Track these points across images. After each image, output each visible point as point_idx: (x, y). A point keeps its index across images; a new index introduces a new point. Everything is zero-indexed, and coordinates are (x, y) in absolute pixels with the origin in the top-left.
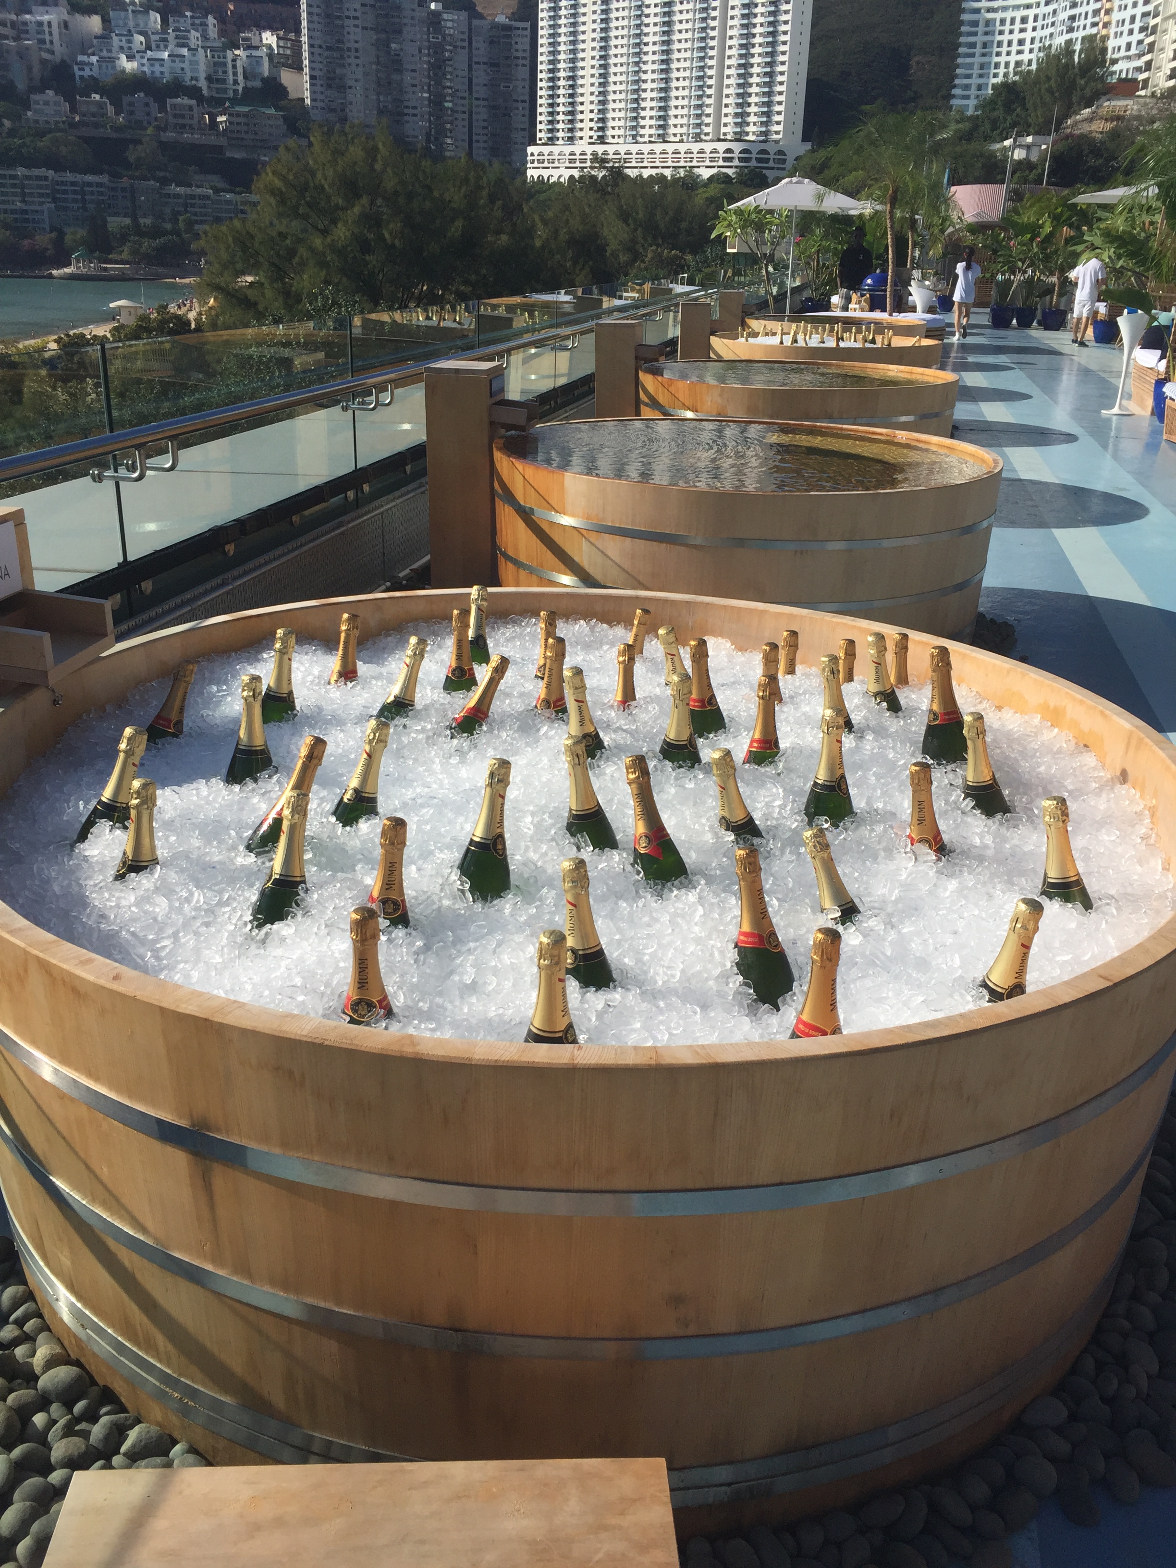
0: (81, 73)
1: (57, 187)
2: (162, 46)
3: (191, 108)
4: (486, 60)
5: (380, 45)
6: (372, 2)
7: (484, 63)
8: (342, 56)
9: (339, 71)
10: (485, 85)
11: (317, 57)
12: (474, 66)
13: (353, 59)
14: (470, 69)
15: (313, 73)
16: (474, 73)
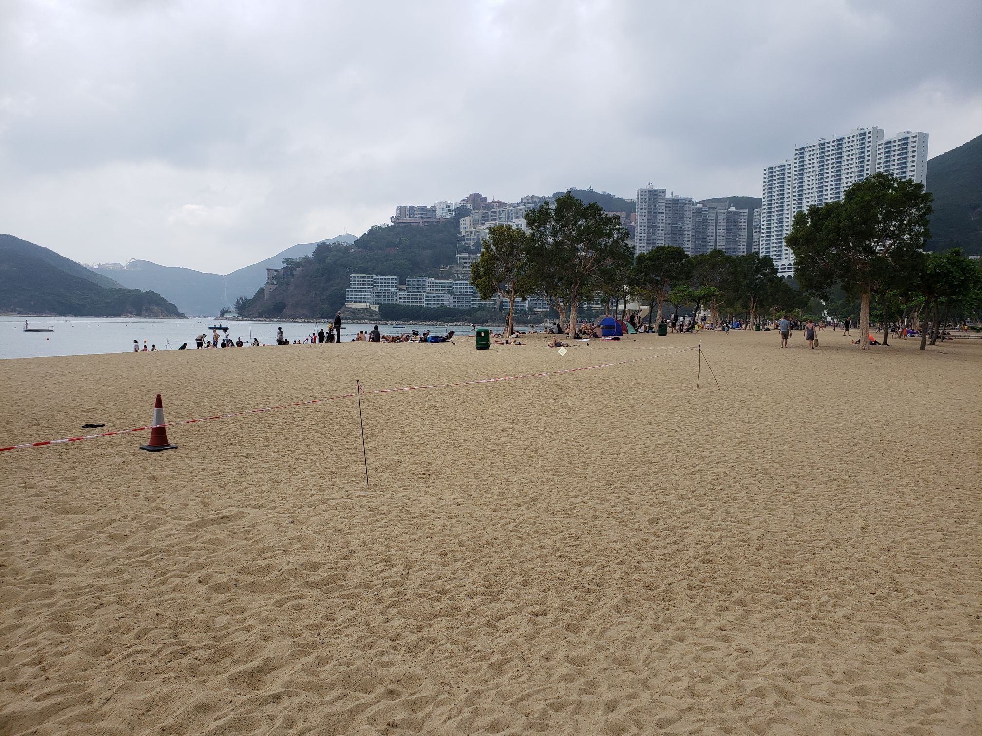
4: (725, 228)
5: (673, 224)
6: (670, 206)
7: (723, 229)
8: (655, 230)
9: (653, 237)
10: (723, 239)
11: (643, 231)
12: (718, 231)
13: (660, 231)
14: (716, 233)
15: (641, 238)
16: (718, 234)
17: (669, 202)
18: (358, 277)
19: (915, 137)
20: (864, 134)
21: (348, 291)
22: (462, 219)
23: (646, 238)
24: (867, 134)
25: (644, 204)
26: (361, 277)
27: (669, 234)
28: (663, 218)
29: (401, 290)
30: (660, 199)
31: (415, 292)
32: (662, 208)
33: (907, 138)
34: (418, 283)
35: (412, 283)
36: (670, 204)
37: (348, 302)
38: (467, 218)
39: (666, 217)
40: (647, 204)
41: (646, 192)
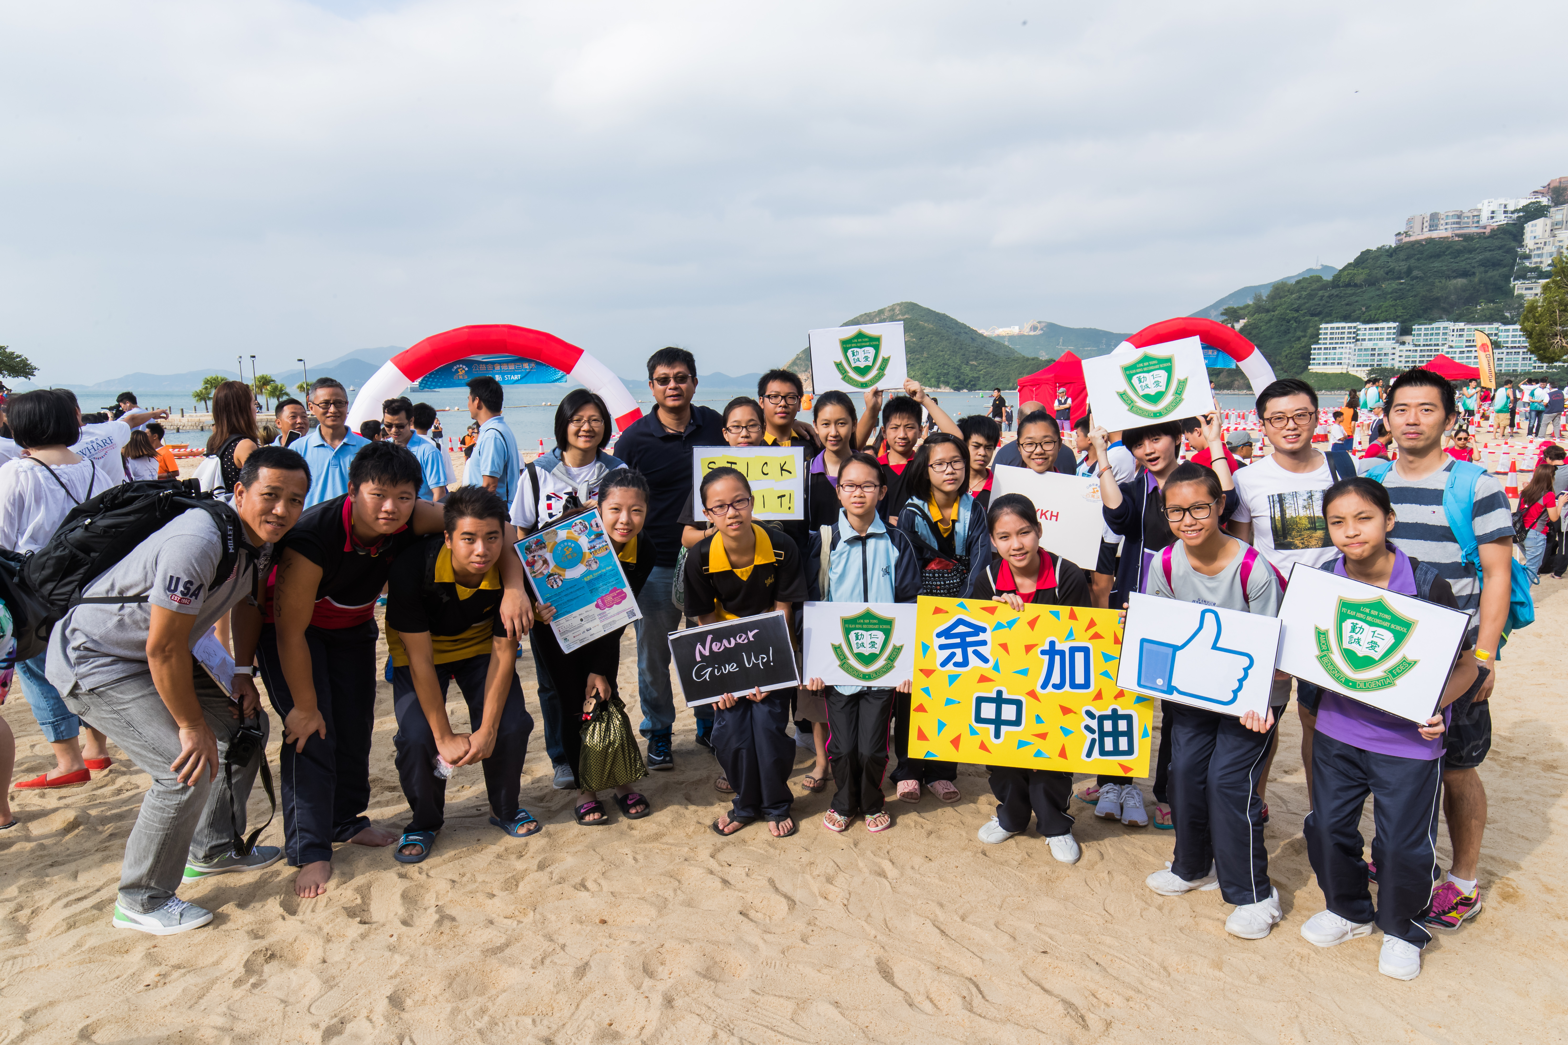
18: (1332, 328)
21: (1315, 349)
22: (1530, 223)
26: (1338, 328)
29: (1403, 343)
31: (1427, 345)
34: (1434, 332)
35: (1423, 332)
37: (1313, 364)
38: (1540, 222)
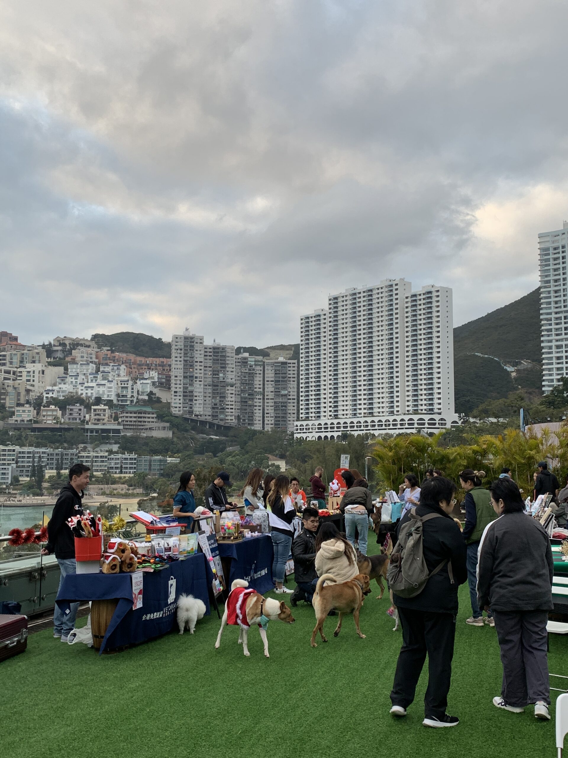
0: (47, 395)
1: (19, 455)
2: (94, 381)
3: (104, 410)
4: (273, 379)
5: (214, 375)
6: (210, 354)
7: (271, 381)
8: (192, 380)
9: (190, 388)
10: (272, 392)
11: (178, 382)
12: (266, 383)
13: (198, 382)
14: (264, 384)
15: (176, 390)
16: (266, 386)
17: (208, 350)
19: (438, 291)
20: (391, 286)
23: (182, 390)
24: (394, 285)
25: (179, 351)
27: (209, 386)
28: (201, 368)
30: (197, 347)
32: (199, 356)
33: (430, 292)
36: (210, 352)
39: (205, 367)
40: (182, 351)
41: (180, 338)
